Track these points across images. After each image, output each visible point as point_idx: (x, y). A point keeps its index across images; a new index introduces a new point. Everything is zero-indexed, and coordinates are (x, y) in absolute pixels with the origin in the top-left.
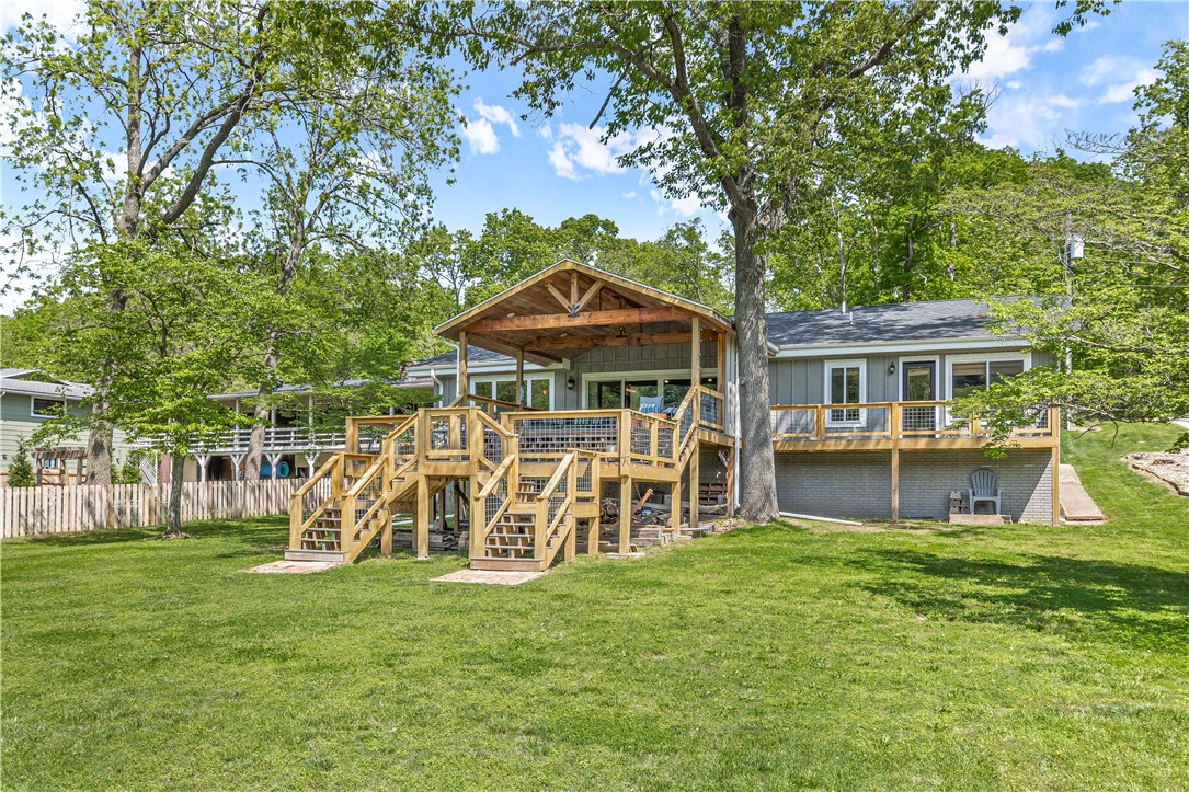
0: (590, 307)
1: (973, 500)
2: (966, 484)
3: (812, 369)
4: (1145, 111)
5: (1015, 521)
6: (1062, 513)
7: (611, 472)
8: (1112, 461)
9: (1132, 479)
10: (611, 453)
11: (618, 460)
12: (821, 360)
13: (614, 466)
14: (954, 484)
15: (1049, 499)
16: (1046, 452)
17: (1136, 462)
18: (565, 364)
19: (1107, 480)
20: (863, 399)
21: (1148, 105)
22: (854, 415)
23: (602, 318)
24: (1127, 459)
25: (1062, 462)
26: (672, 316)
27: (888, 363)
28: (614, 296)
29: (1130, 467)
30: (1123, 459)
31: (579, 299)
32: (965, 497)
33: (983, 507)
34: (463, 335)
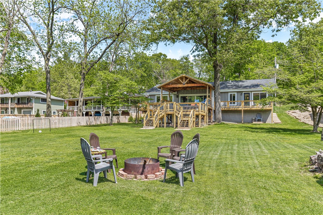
0: (187, 83)
1: (257, 119)
2: (255, 116)
3: (226, 94)
4: (292, 35)
5: (265, 123)
6: (273, 122)
7: (197, 113)
8: (284, 112)
9: (288, 116)
10: (197, 110)
11: (199, 111)
12: (228, 92)
13: (198, 112)
14: (253, 116)
15: (271, 119)
16: (271, 110)
17: (289, 113)
18: (176, 93)
19: (283, 116)
20: (236, 100)
21: (293, 34)
22: (234, 103)
23: (190, 85)
24: (287, 112)
25: (274, 112)
26: (203, 85)
27: (241, 93)
28: (191, 81)
29: (287, 113)
30: (286, 112)
31: (185, 82)
32: (256, 119)
33: (259, 120)
34: (162, 88)
